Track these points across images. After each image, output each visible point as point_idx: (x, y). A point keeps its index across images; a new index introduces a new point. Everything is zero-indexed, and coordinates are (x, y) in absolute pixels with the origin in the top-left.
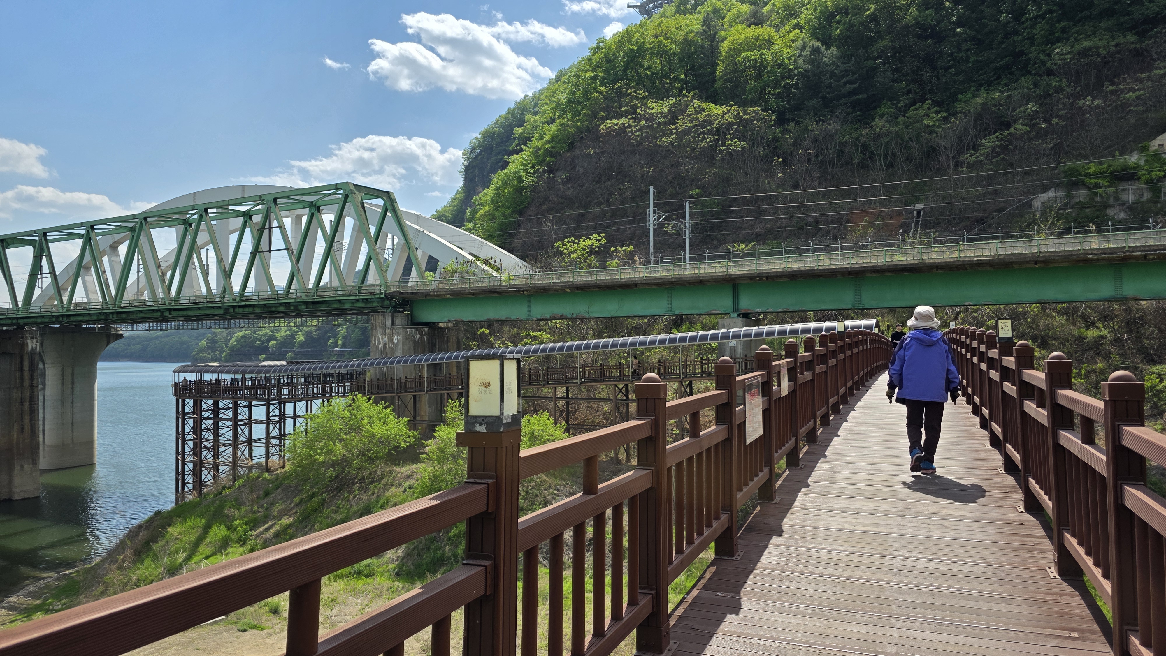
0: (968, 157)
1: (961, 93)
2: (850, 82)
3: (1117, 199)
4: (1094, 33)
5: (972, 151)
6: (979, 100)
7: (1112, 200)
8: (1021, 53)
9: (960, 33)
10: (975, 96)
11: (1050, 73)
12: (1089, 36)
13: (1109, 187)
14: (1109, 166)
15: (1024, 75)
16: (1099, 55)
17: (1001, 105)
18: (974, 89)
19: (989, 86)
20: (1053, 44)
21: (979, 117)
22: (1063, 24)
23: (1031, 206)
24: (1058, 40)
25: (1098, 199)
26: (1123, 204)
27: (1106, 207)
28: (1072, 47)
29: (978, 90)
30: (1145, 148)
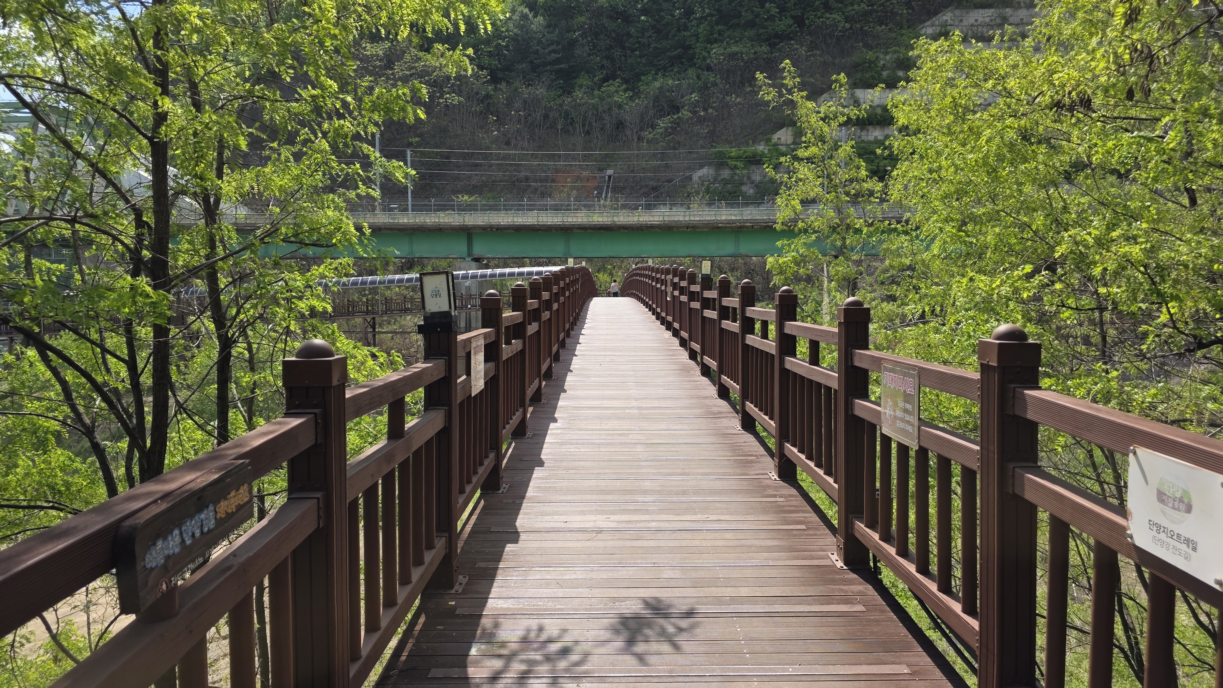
0: (648, 134)
1: (644, 75)
2: (554, 51)
3: (749, 178)
4: (741, 40)
5: (650, 129)
6: (657, 84)
7: (745, 178)
8: (689, 47)
9: (643, 21)
10: (655, 79)
11: (709, 69)
12: (737, 42)
13: (744, 168)
14: (745, 152)
15: (691, 66)
16: (743, 59)
17: (673, 91)
18: (653, 72)
19: (665, 71)
20: (712, 44)
21: (656, 99)
22: (720, 27)
23: (691, 179)
24: (716, 41)
25: (736, 178)
26: (752, 183)
27: (741, 184)
28: (725, 49)
29: (657, 74)
30: (769, 140)
